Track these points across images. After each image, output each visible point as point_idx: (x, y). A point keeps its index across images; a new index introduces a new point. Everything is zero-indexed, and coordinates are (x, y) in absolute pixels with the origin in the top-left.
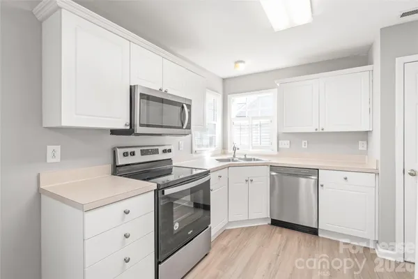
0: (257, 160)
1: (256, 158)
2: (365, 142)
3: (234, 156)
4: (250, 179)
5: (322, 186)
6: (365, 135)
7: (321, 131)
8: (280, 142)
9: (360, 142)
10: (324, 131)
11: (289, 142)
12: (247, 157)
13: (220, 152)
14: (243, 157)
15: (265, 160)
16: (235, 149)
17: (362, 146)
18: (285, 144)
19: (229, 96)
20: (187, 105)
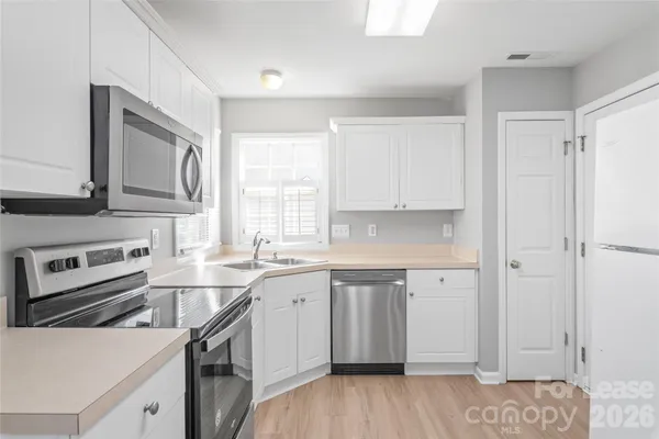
0: (298, 263)
1: (297, 258)
2: (450, 226)
3: (256, 257)
4: (301, 297)
5: (412, 295)
6: (450, 216)
7: (402, 209)
8: (333, 226)
9: (445, 226)
10: (407, 208)
11: (347, 226)
12: (279, 257)
13: (217, 251)
14: (271, 257)
15: (314, 261)
16: (256, 243)
17: (447, 231)
18: (342, 231)
19: (234, 135)
20: (197, 147)
